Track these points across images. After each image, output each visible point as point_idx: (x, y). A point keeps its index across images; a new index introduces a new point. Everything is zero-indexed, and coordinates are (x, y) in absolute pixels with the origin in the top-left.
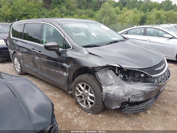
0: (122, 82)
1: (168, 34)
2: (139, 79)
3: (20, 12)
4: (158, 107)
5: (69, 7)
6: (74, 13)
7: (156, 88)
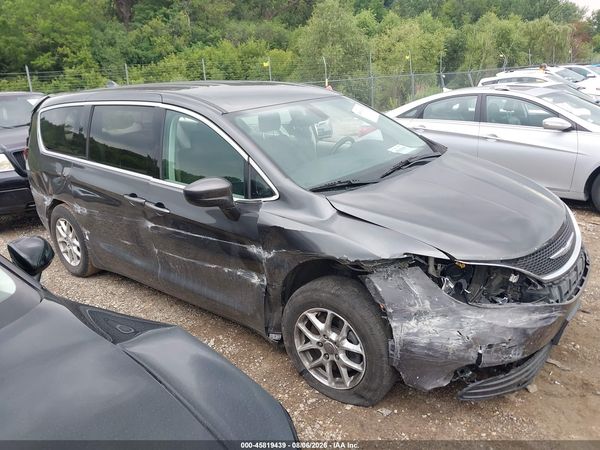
0: (454, 304)
1: (557, 115)
2: (502, 291)
3: (29, 37)
4: (556, 369)
5: (201, 15)
6: (218, 33)
7: (557, 314)
